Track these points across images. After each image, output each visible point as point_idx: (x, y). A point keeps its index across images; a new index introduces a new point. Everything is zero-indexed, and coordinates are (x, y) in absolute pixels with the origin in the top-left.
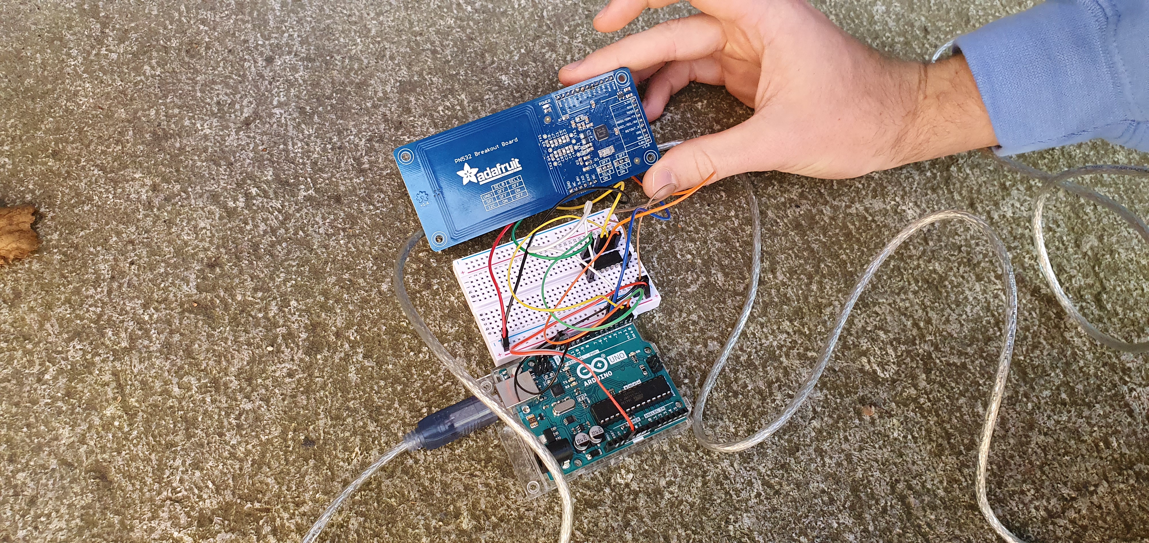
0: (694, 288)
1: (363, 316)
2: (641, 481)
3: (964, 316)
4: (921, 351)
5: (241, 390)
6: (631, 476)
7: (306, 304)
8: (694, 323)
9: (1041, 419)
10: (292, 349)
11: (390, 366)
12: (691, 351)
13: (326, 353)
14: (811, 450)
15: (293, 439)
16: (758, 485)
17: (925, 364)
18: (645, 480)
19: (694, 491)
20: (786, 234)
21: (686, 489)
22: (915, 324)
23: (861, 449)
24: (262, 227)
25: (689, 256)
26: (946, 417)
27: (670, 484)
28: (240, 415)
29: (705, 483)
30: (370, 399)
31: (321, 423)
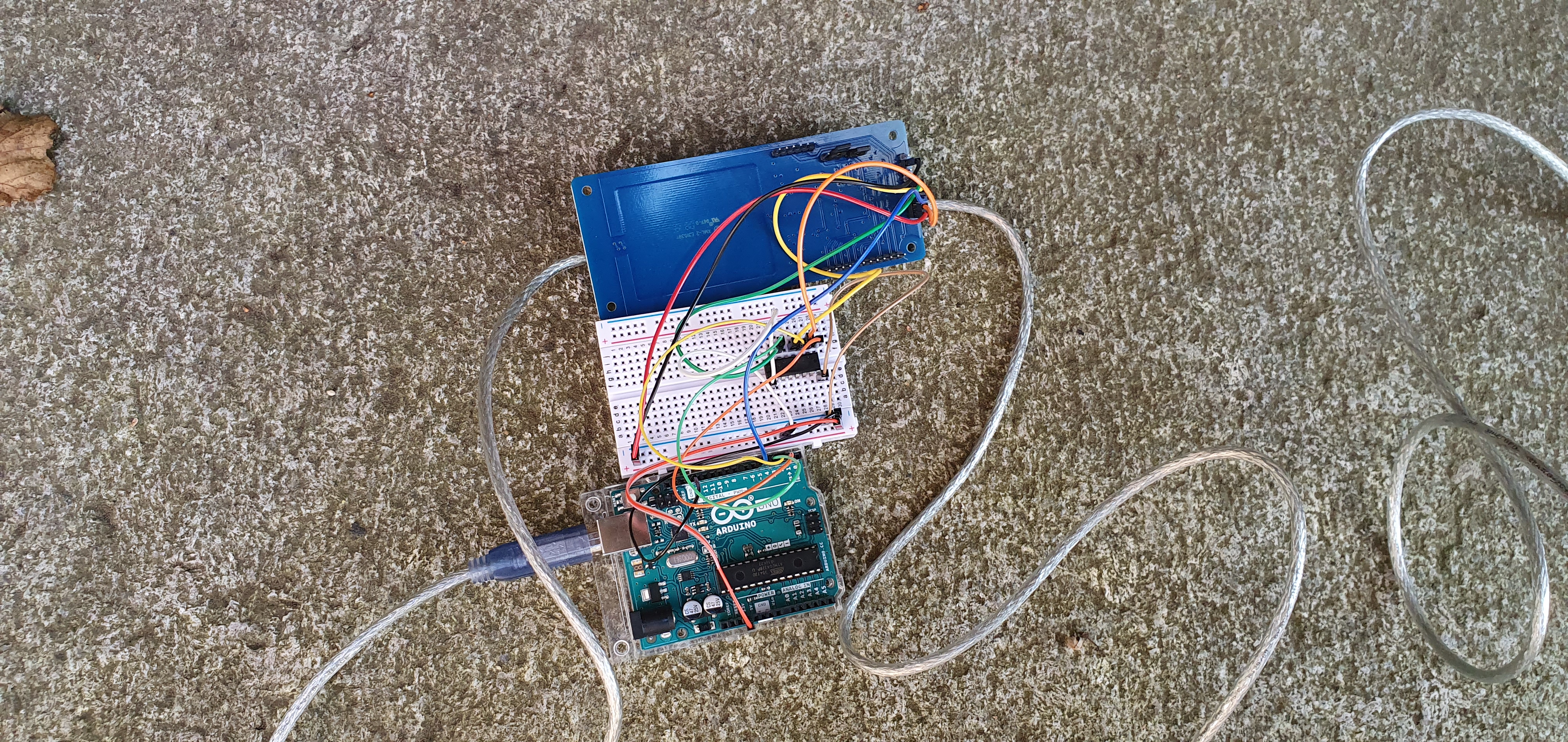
0: (902, 423)
1: (458, 372)
2: (758, 669)
3: (1251, 541)
4: (1174, 577)
5: (287, 441)
6: (747, 659)
7: (388, 340)
8: (887, 474)
9: (1296, 700)
10: (359, 399)
11: (479, 450)
12: (870, 512)
13: (400, 413)
14: (983, 677)
15: (340, 521)
16: (901, 707)
17: (1174, 595)
18: (762, 669)
19: (820, 695)
20: (1050, 371)
21: (811, 691)
22: (1181, 539)
23: (1048, 689)
24: (349, 214)
25: (908, 377)
26: (1174, 671)
27: (792, 680)
28: (281, 474)
29: (836, 689)
30: (445, 487)
31: (378, 507)
